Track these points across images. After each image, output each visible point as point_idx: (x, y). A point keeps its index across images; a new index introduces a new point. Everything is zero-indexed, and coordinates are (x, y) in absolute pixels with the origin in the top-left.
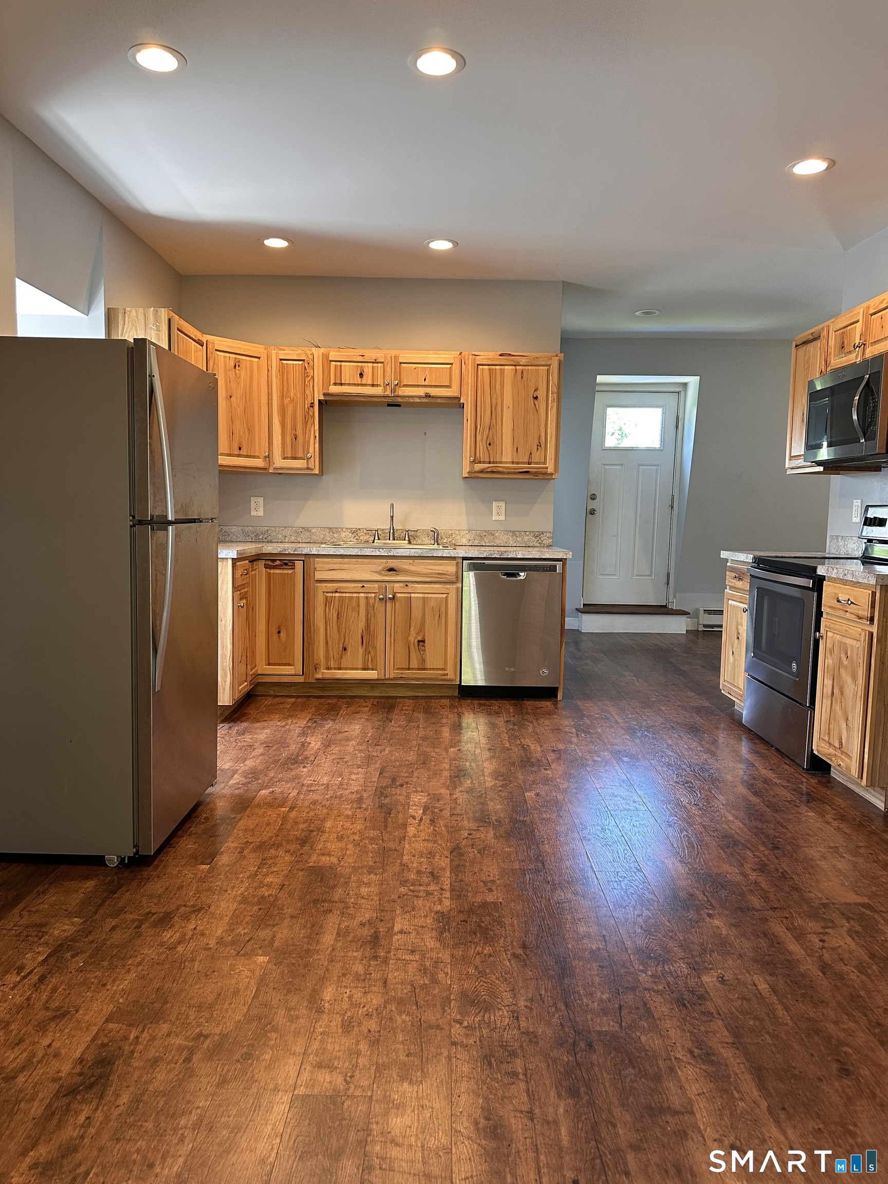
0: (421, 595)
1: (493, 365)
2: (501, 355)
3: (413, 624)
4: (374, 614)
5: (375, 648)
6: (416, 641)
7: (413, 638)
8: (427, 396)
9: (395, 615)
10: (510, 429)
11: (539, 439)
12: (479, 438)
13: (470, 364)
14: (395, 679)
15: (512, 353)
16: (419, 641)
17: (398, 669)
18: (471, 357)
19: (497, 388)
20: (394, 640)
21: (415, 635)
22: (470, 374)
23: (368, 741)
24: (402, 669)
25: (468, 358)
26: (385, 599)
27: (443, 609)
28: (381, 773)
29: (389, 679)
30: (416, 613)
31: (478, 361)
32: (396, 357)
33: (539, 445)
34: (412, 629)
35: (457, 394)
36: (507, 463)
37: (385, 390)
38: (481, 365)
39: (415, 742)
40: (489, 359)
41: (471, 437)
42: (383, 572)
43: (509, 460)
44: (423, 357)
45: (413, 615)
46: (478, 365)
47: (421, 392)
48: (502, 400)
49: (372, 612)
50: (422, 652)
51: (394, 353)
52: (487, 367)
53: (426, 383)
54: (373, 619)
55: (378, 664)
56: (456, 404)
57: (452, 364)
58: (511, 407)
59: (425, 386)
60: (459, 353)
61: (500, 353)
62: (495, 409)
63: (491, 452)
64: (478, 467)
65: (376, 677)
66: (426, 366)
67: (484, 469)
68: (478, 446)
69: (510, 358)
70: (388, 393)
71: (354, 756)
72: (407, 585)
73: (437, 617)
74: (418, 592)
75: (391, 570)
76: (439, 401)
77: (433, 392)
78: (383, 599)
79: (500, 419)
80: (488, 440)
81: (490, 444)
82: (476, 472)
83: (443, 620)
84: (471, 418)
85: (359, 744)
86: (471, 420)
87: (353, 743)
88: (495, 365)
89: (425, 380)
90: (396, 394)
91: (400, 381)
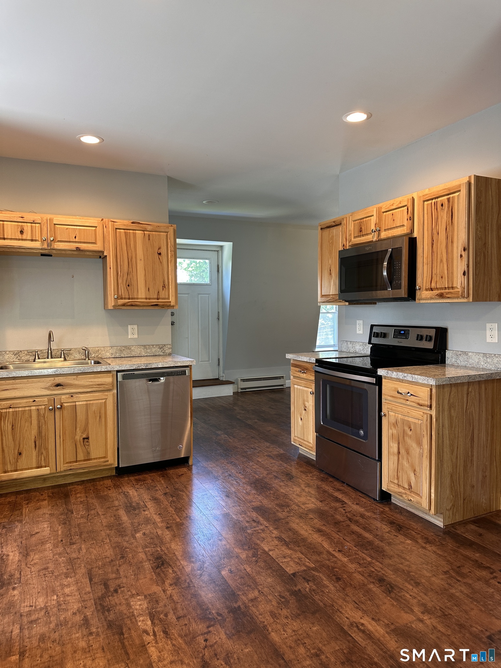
0: (85, 403)
1: (127, 230)
2: (133, 223)
3: (78, 426)
4: (45, 422)
5: (47, 449)
6: (82, 438)
7: (79, 437)
8: (78, 249)
9: (63, 420)
10: (143, 275)
11: (164, 282)
12: (120, 281)
13: (110, 227)
14: (65, 471)
15: (141, 222)
16: (84, 439)
17: (67, 463)
18: (110, 223)
19: (131, 245)
20: (63, 440)
21: (80, 434)
22: (110, 235)
23: (62, 541)
24: (70, 462)
25: (108, 224)
26: (54, 409)
27: (103, 412)
28: (91, 580)
29: (61, 472)
30: (81, 416)
31: (116, 226)
32: (51, 220)
33: (164, 287)
34: (78, 429)
35: (101, 249)
36: (142, 298)
37: (43, 245)
38: (118, 229)
39: (103, 533)
40: (124, 225)
41: (114, 280)
42: (51, 388)
43: (144, 297)
44: (73, 221)
45: (78, 418)
46: (116, 229)
47: (73, 246)
48: (136, 255)
49: (43, 421)
50: (87, 447)
51: (49, 216)
52: (123, 231)
53: (77, 240)
54: (44, 426)
55: (50, 462)
56: (101, 256)
57: (96, 227)
58: (143, 259)
59: (76, 242)
60: (100, 219)
61: (132, 221)
62: (131, 261)
63: (130, 291)
64: (121, 302)
65: (48, 472)
66: (75, 227)
67: (125, 303)
68: (120, 287)
69: (139, 225)
70: (45, 246)
71: (57, 564)
72: (72, 396)
73: (98, 418)
74: (81, 401)
75: (58, 385)
76: (88, 253)
77: (83, 246)
78: (52, 409)
79: (135, 269)
80: (127, 283)
81: (128, 286)
82: (119, 306)
83: (103, 420)
84: (113, 266)
85: (55, 546)
86: (113, 268)
87: (48, 546)
88: (129, 230)
89: (75, 237)
90: (52, 247)
91: (55, 237)
